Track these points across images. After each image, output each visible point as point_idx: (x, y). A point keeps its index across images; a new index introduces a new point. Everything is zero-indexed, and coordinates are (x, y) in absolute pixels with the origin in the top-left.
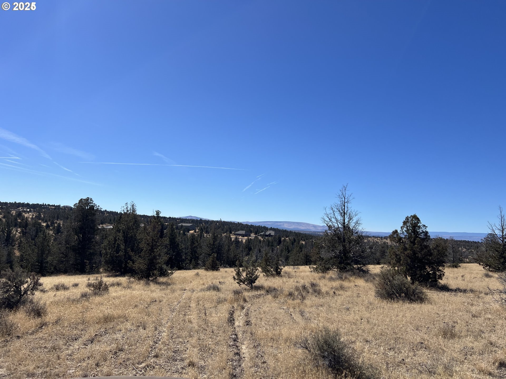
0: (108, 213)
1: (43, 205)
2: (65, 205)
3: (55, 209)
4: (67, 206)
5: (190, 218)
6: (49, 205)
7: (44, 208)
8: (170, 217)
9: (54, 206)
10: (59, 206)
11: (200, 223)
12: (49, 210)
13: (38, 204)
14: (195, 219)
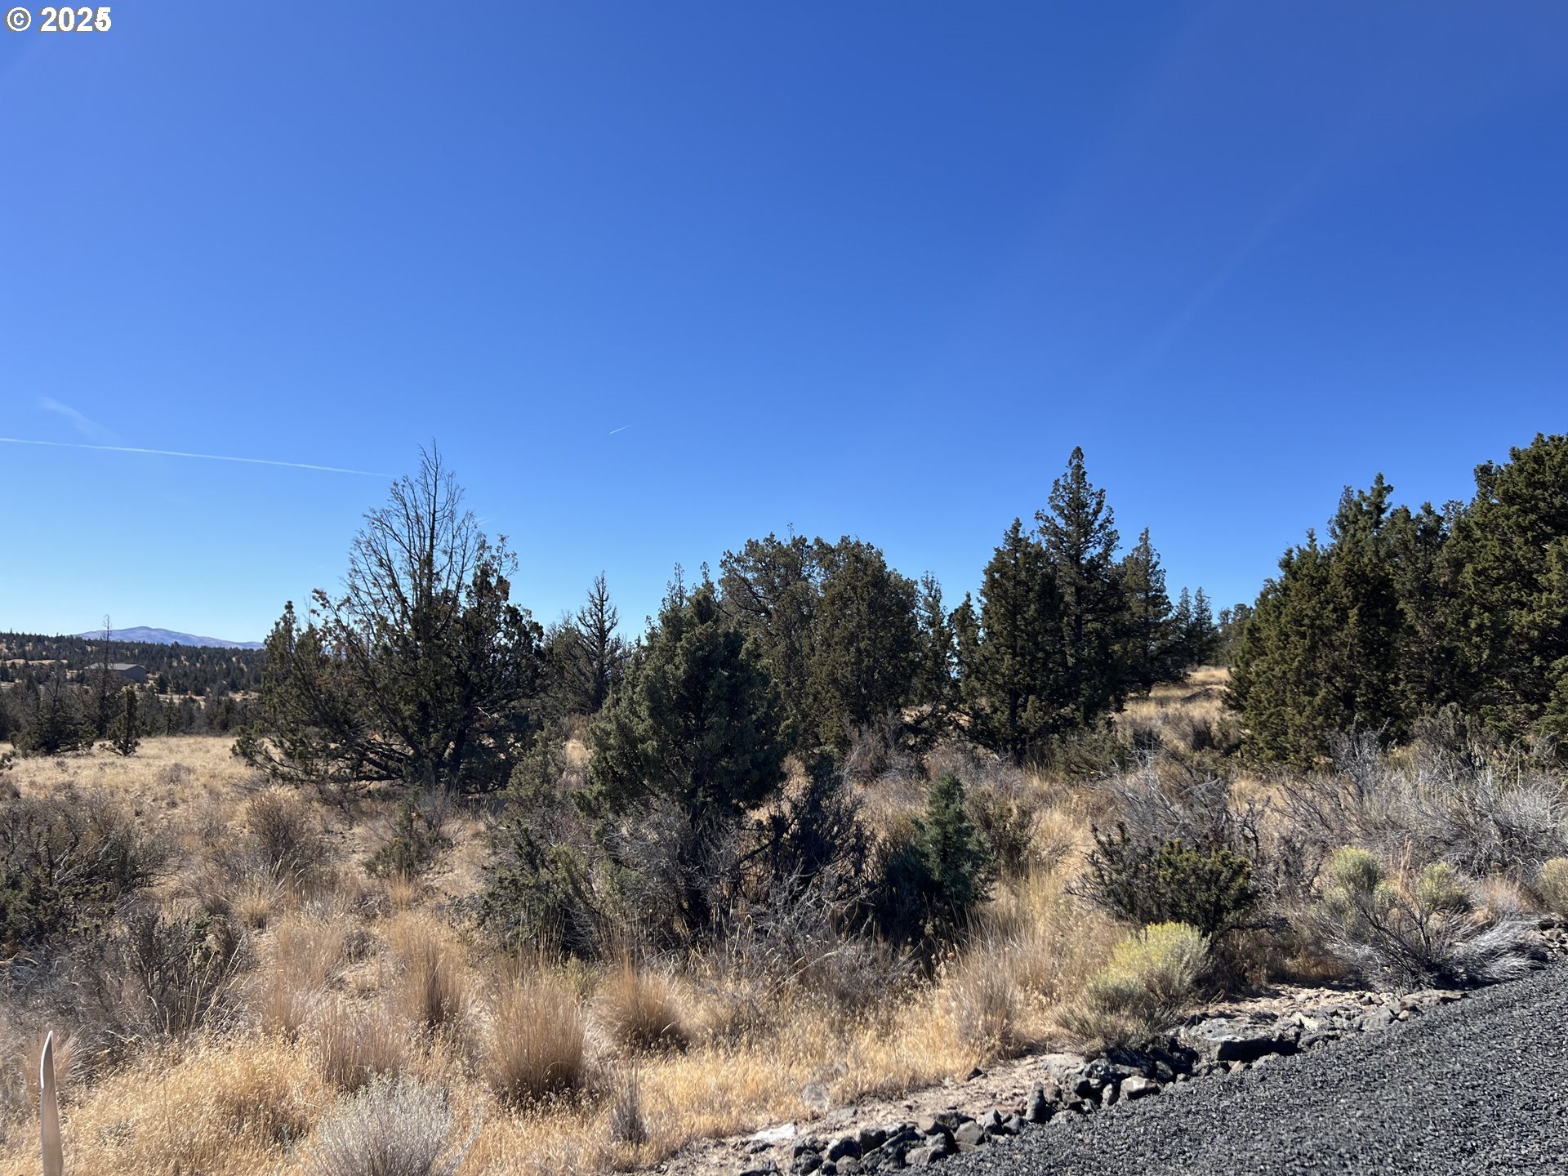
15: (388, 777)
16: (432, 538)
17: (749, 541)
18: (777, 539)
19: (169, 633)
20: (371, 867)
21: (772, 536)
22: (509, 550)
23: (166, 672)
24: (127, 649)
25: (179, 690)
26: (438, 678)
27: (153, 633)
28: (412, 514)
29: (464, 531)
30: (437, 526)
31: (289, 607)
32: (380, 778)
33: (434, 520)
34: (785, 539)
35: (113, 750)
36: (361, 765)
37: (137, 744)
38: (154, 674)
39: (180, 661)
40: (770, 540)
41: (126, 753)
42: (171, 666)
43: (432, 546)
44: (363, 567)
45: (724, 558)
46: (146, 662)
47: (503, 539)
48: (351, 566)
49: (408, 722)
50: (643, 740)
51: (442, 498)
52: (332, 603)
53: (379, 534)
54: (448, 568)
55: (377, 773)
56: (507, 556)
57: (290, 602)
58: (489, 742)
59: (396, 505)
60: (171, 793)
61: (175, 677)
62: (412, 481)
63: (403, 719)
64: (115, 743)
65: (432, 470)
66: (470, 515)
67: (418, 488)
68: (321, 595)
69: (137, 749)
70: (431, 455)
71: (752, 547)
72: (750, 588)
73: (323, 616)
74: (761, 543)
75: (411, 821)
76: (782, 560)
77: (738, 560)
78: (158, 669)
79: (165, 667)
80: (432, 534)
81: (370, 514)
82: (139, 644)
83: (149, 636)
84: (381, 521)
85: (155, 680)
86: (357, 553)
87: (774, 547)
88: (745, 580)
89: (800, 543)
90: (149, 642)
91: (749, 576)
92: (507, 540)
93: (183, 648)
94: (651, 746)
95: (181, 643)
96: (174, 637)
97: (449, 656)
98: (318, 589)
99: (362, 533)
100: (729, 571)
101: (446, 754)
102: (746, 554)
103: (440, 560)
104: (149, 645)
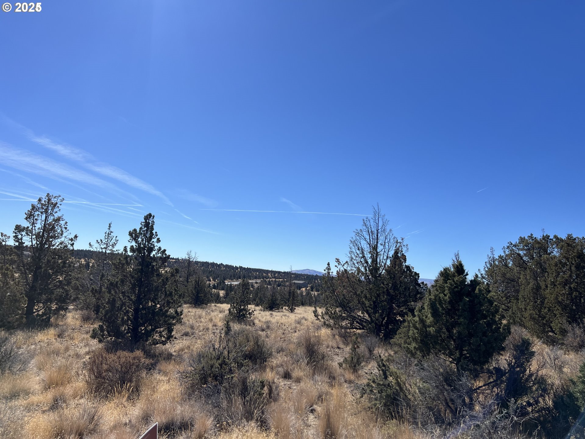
0: (224, 267)
5: (305, 273)
8: (285, 272)
11: (315, 279)
14: (315, 274)
15: (363, 329)
16: (377, 239)
17: (520, 237)
18: (534, 236)
19: (315, 271)
20: (340, 365)
21: (532, 235)
22: (405, 243)
23: (313, 284)
24: (303, 276)
25: (317, 290)
26: (378, 292)
27: (310, 271)
28: (370, 230)
29: (388, 237)
30: (379, 235)
31: (329, 264)
32: (360, 329)
33: (378, 233)
34: (538, 236)
35: (288, 310)
36: (353, 323)
37: (295, 309)
38: (310, 285)
39: (318, 281)
40: (531, 237)
41: (292, 312)
42: (315, 282)
43: (377, 242)
44: (354, 250)
45: (508, 245)
46: (308, 281)
47: (403, 239)
48: (350, 250)
49: (368, 308)
50: (429, 327)
51: (380, 224)
52: (342, 263)
53: (358, 239)
54: (384, 250)
55: (359, 326)
56: (404, 246)
57: (329, 263)
58: (399, 318)
59: (364, 227)
60: (296, 327)
61: (316, 286)
62: (369, 218)
63: (366, 307)
64: (289, 308)
65: (377, 214)
66: (391, 230)
67: (372, 221)
68: (338, 261)
69: (295, 310)
70: (377, 209)
71: (522, 240)
72: (522, 258)
73: (339, 268)
74: (526, 238)
75: (355, 349)
76: (537, 246)
77: (515, 246)
78: (311, 283)
79: (313, 283)
80: (377, 237)
81: (356, 231)
82: (306, 275)
83: (309, 272)
84: (359, 234)
85: (310, 287)
86: (351, 245)
87: (533, 240)
88: (519, 255)
89: (546, 238)
90: (309, 274)
91: (521, 253)
92: (404, 239)
93: (319, 276)
94: (432, 330)
95: (318, 275)
96: (316, 273)
97: (383, 284)
98: (337, 258)
99: (352, 238)
100: (511, 250)
101: (384, 323)
102: (519, 243)
103: (380, 248)
104: (309, 275)
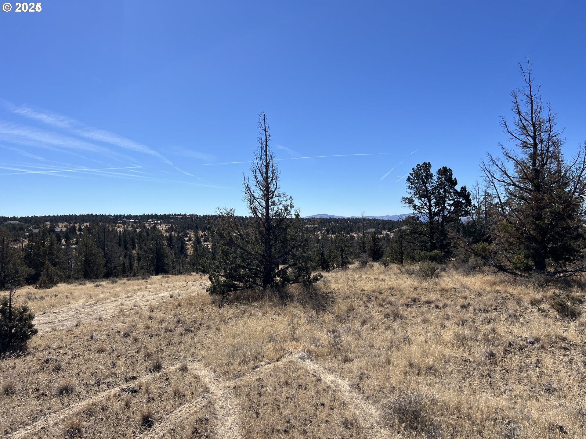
1: (170, 215)
2: (191, 213)
3: (182, 218)
4: (192, 214)
6: (175, 215)
7: (172, 218)
9: (180, 215)
10: (185, 215)
11: (329, 222)
12: (177, 219)
13: (165, 215)
25: (334, 233)
27: (323, 215)
38: (324, 228)
42: (329, 225)
78: (326, 226)
82: (319, 219)
